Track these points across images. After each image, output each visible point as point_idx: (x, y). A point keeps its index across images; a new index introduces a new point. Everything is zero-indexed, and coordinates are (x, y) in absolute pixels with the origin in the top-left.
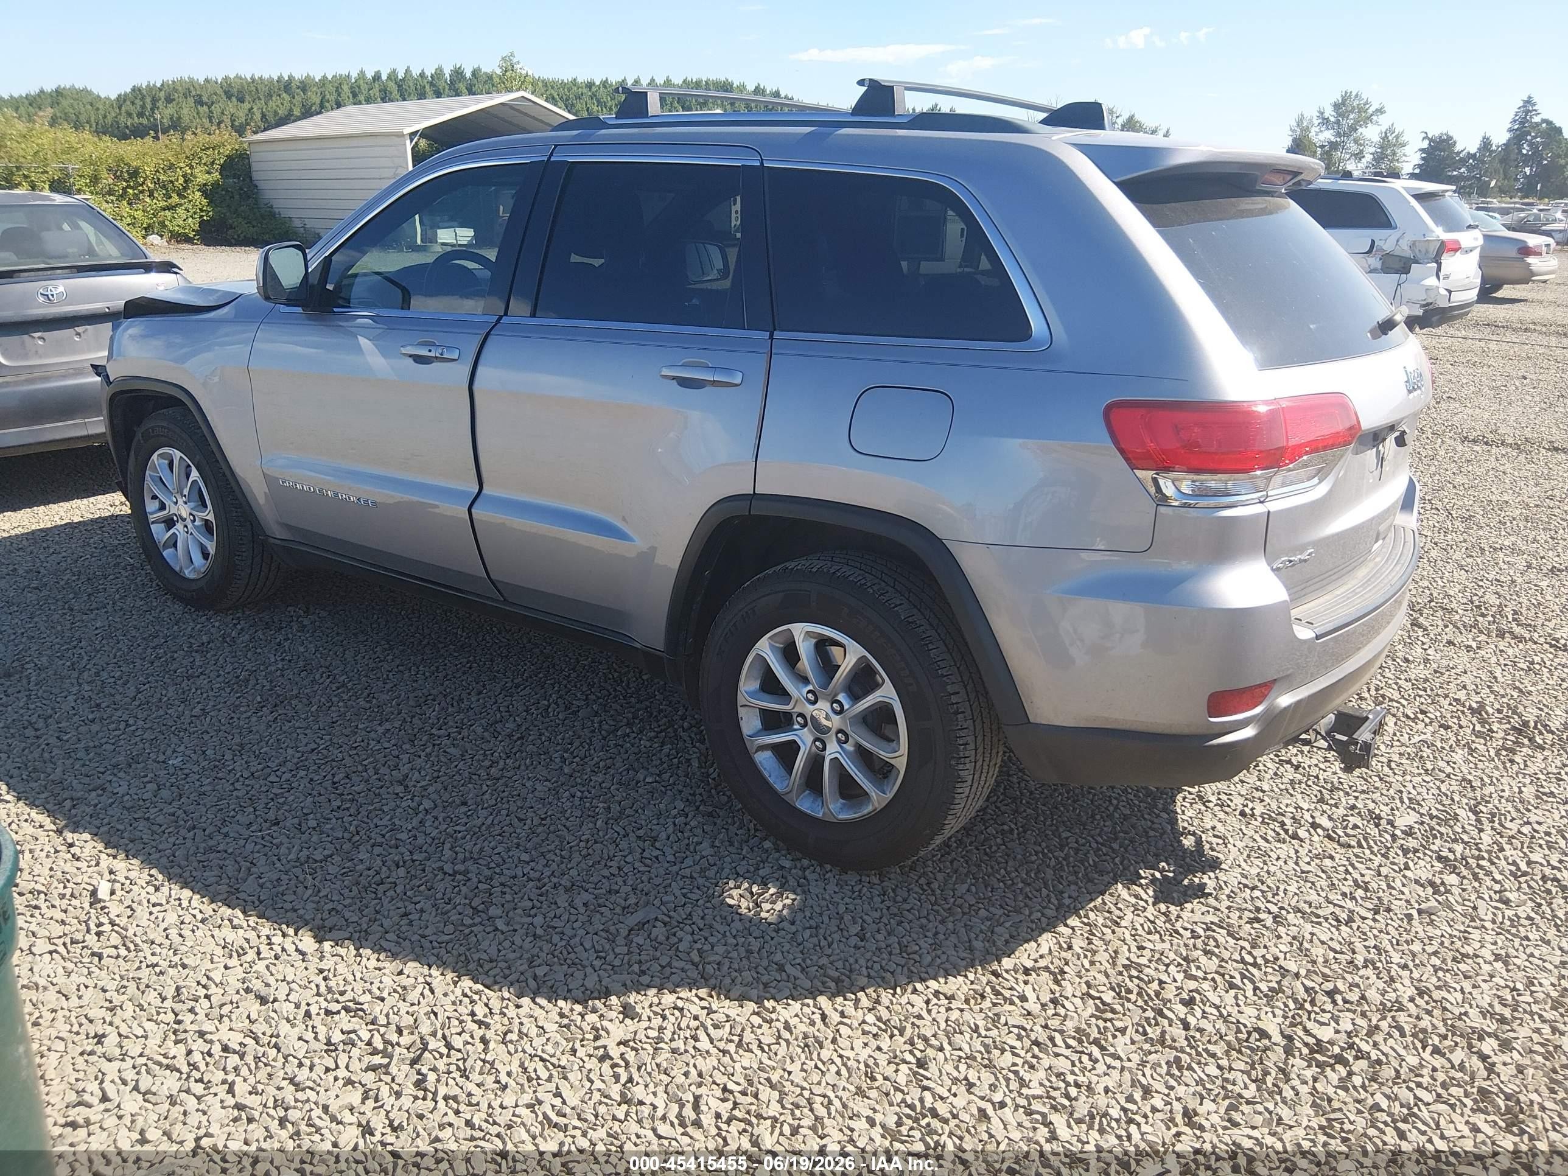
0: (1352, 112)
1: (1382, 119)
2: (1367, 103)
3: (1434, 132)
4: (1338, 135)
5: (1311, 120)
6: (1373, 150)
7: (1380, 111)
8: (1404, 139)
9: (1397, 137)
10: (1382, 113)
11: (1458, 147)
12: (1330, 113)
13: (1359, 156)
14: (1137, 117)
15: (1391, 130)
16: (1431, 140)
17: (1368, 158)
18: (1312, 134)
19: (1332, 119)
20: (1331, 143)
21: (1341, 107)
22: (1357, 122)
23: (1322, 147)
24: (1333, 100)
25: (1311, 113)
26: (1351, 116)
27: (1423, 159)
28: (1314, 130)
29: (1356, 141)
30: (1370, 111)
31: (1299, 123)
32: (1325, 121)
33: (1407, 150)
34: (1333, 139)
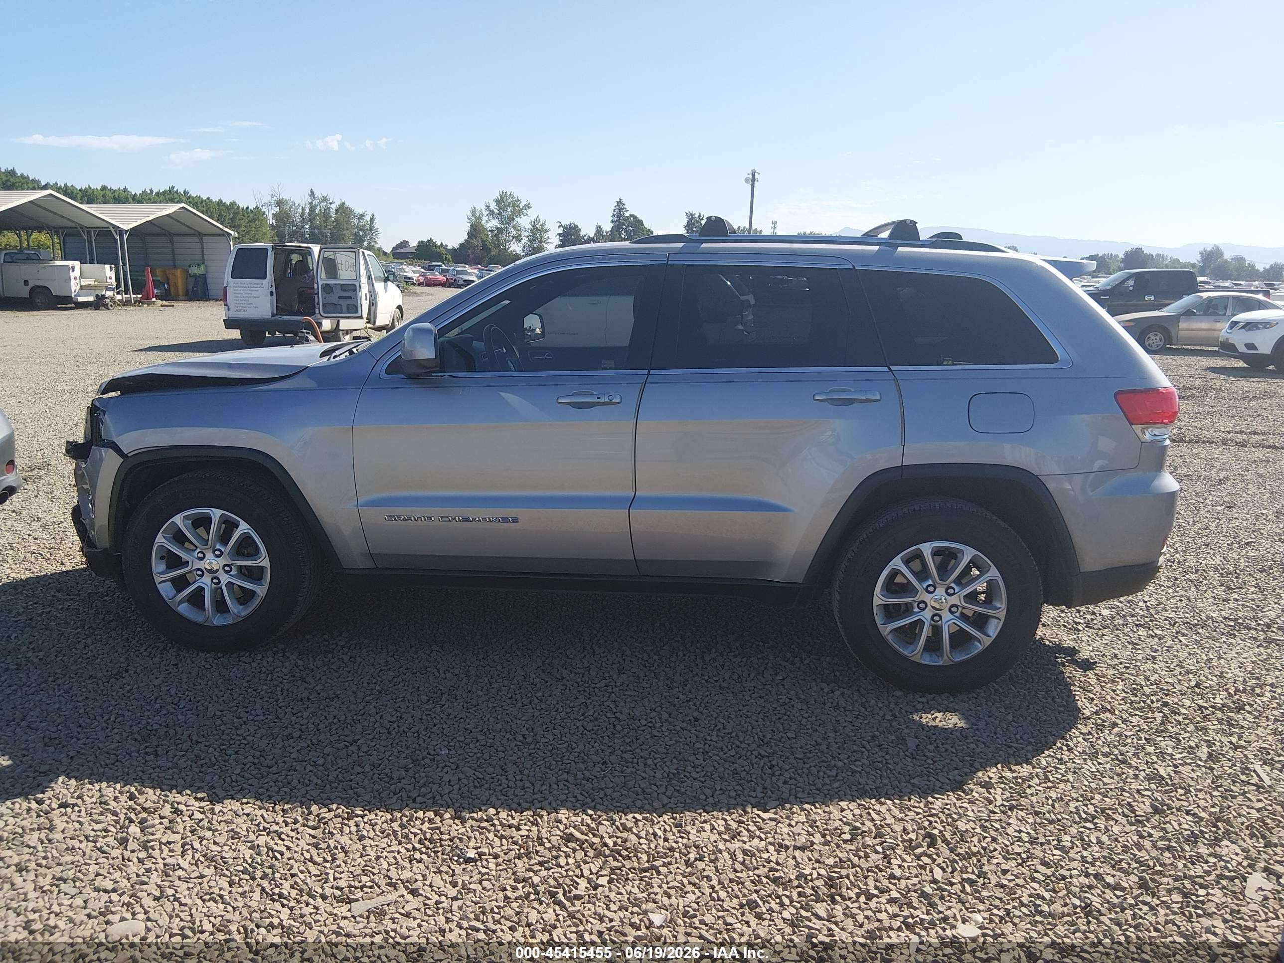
0: (509, 206)
1: (529, 211)
2: (517, 200)
3: (566, 222)
4: (502, 222)
5: (481, 211)
6: (527, 234)
7: (528, 206)
8: (547, 226)
9: (542, 225)
10: (529, 208)
11: (582, 233)
12: (493, 206)
13: (518, 238)
14: (347, 204)
15: (537, 219)
16: (564, 228)
17: (525, 239)
18: (483, 222)
19: (496, 211)
20: (498, 228)
21: (502, 201)
22: (513, 213)
23: (492, 231)
24: (495, 198)
25: (481, 207)
26: (509, 210)
27: (561, 241)
28: (485, 219)
29: (515, 228)
30: (521, 206)
31: (474, 212)
32: (491, 213)
33: (550, 234)
34: (499, 226)
